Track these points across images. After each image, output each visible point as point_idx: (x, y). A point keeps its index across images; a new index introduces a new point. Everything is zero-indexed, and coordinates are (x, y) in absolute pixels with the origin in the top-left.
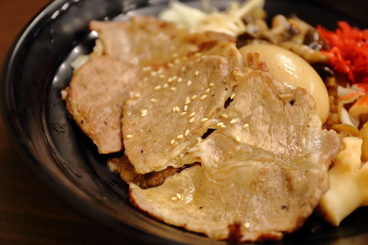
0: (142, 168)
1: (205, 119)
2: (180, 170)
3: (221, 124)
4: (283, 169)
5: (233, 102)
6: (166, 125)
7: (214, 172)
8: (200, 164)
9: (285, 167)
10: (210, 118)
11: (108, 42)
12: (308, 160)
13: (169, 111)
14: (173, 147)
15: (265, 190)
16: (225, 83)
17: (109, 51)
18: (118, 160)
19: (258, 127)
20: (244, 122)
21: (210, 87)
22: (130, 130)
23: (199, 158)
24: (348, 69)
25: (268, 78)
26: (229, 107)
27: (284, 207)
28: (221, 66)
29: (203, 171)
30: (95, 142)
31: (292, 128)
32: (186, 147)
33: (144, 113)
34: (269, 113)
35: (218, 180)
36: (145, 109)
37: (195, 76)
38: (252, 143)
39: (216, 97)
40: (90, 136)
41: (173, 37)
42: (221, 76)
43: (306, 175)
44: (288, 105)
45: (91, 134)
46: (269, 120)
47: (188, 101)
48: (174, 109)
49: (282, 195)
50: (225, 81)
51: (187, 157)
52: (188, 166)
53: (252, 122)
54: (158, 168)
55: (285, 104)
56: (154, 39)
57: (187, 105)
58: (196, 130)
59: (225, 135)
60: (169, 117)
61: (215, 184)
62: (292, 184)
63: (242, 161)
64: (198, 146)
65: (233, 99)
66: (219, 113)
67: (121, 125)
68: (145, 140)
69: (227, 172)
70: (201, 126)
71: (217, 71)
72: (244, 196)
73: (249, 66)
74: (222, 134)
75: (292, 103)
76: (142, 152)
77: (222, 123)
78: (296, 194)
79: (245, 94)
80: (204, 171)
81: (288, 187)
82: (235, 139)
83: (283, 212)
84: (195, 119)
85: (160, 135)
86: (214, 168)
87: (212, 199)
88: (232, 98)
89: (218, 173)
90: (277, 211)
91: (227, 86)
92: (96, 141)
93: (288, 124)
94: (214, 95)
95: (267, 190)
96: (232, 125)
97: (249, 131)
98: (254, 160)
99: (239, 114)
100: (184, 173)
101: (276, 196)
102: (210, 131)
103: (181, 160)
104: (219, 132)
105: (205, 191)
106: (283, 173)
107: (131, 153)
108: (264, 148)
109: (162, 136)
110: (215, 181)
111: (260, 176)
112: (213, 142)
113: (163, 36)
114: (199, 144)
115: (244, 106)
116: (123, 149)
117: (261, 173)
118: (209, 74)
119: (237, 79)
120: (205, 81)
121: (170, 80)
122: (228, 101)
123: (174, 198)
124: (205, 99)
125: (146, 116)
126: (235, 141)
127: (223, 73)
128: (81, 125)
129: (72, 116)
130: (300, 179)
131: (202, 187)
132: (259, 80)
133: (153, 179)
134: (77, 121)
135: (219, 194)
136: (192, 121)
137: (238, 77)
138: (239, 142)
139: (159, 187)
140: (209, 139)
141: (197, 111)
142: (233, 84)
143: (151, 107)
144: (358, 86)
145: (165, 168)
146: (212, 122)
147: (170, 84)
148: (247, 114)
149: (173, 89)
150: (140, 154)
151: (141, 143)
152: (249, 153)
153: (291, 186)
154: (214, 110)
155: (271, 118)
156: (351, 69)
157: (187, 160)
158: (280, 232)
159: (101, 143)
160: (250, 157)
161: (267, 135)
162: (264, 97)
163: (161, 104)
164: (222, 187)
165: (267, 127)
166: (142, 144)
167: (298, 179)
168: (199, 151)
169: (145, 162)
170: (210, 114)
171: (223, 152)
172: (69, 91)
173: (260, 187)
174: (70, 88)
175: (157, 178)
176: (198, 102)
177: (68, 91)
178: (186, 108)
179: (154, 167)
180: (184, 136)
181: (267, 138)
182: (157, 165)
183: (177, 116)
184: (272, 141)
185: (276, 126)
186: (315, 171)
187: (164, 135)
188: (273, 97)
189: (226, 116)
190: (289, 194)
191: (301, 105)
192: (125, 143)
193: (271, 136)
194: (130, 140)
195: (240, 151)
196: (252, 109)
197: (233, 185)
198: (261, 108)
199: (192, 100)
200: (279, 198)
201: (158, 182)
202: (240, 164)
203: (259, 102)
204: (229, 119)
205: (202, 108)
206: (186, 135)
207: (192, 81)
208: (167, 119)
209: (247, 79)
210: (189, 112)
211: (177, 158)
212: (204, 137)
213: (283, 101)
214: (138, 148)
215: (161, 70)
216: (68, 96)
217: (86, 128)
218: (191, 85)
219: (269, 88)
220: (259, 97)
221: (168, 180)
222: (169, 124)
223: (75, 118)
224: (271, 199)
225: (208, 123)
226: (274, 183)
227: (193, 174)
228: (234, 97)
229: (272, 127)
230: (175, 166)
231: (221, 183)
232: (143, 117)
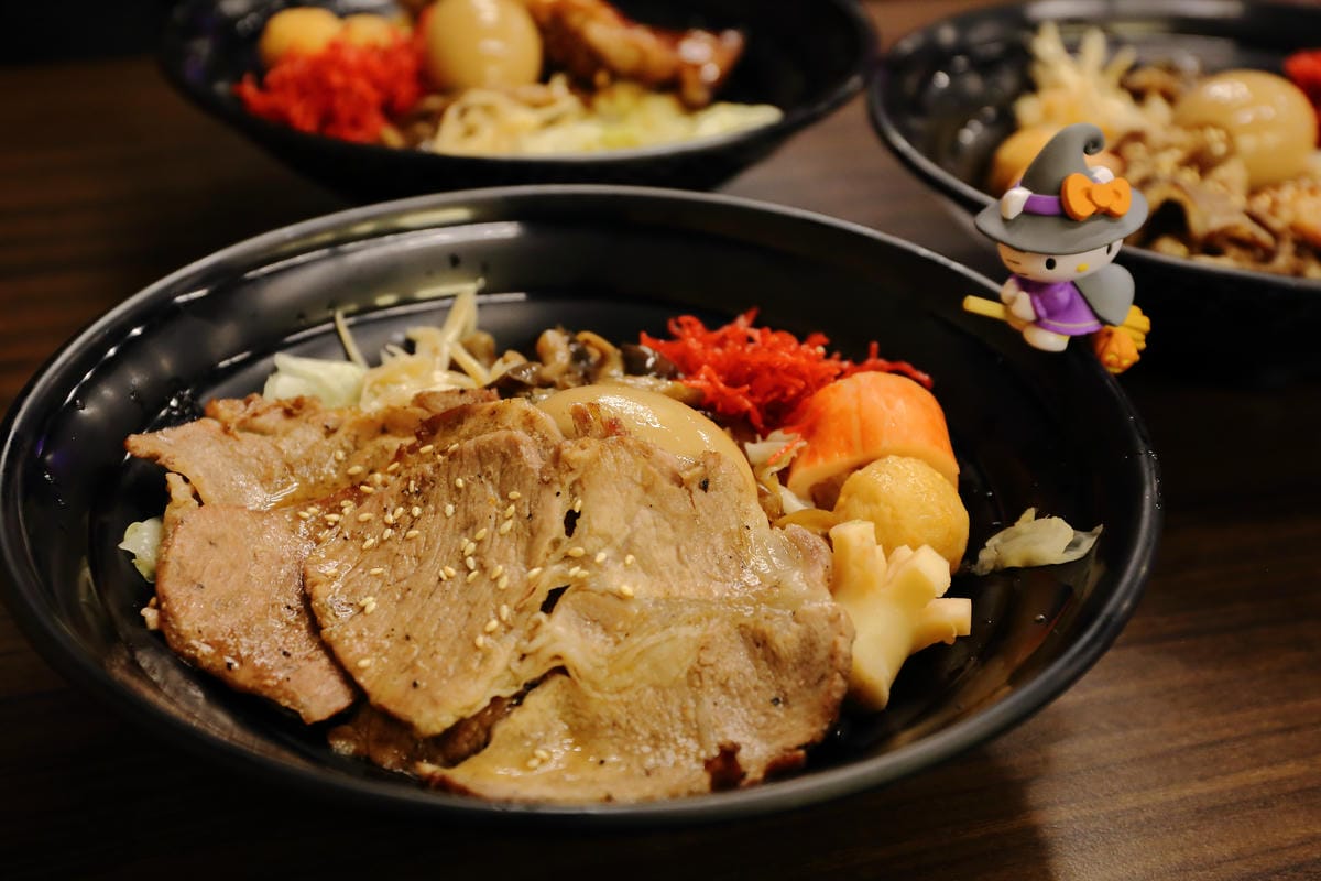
0: (433, 719)
1: (535, 571)
2: (519, 698)
3: (575, 571)
4: (740, 625)
5: (583, 517)
6: (441, 614)
7: (601, 676)
8: (562, 670)
9: (743, 621)
10: (544, 566)
11: (195, 472)
12: (784, 591)
13: (433, 581)
14: (485, 654)
15: (723, 680)
16: (546, 484)
17: (207, 492)
18: (349, 729)
19: (655, 555)
20: (622, 553)
21: (513, 502)
22: (357, 649)
23: (558, 657)
24: (748, 404)
25: (641, 447)
26: (576, 530)
27: (776, 701)
28: (521, 449)
29: (575, 684)
30: (284, 703)
31: (719, 541)
32: (516, 645)
33: (371, 604)
34: (666, 519)
35: (619, 691)
36: (367, 595)
37: (458, 490)
38: (658, 593)
39: (539, 517)
40: (265, 693)
41: (329, 432)
42: (532, 470)
43: (796, 621)
44: (698, 493)
45: (265, 687)
46: (669, 535)
47: (469, 546)
48: (442, 573)
49: (760, 678)
50: (546, 478)
51: (528, 662)
52: (532, 686)
53: (639, 547)
54: (470, 708)
55: (691, 492)
57: (472, 556)
58: (523, 600)
59: (594, 592)
60: (439, 593)
61: (612, 703)
62: (774, 648)
63: (653, 634)
64: (547, 632)
65: (581, 512)
66: (561, 551)
67: (326, 647)
68: (408, 660)
69: (630, 668)
70: (534, 589)
71: (514, 462)
72: (683, 708)
73: (586, 433)
74: (584, 591)
75: (704, 486)
76: (415, 685)
77: (578, 568)
78: (790, 667)
79: (605, 493)
80: (578, 680)
81: (766, 659)
82: (622, 593)
83: (779, 711)
84: (510, 579)
85: (439, 639)
86: (599, 667)
87: (616, 736)
88: (577, 511)
89: (611, 675)
90: (765, 714)
91: (557, 488)
92: (287, 699)
93: (708, 533)
94: (530, 515)
95: (727, 679)
96: (601, 566)
97: (640, 569)
98: (678, 625)
99: (608, 540)
100: (532, 700)
101: (748, 685)
102: (554, 596)
103: (515, 675)
104: (578, 589)
105: (593, 726)
106: (742, 633)
107: (390, 696)
108: (685, 594)
109: (446, 639)
110: (610, 698)
111: (702, 655)
112: (572, 614)
114: (545, 627)
115: (611, 520)
116: (361, 696)
117: (703, 648)
118: (496, 475)
119: (574, 466)
120: (492, 492)
121: (390, 519)
122: (571, 520)
123: (534, 763)
124: (512, 530)
125: (378, 609)
126: (621, 597)
127: (532, 463)
128: (228, 674)
129: (193, 660)
130: (787, 633)
131: (582, 720)
132: (624, 456)
133: (461, 740)
135: (628, 722)
136: (503, 584)
137: (578, 461)
138: (632, 597)
139: (486, 751)
140: (562, 611)
141: (504, 561)
142: (569, 479)
143: (378, 586)
144: (785, 433)
145: (486, 703)
146: (553, 572)
148: (624, 535)
150: (412, 691)
151: (402, 669)
153: (773, 653)
154: (544, 545)
155: (674, 528)
157: (530, 671)
158: (799, 748)
159: (303, 699)
160: (669, 621)
161: (677, 566)
162: (647, 489)
163: (400, 574)
164: (627, 704)
165: (672, 552)
166: (405, 670)
167: (786, 637)
168: (554, 640)
169: (435, 703)
170: (541, 557)
171: (606, 629)
172: (162, 605)
173: (712, 677)
174: (162, 598)
175: (468, 735)
176: (497, 540)
177: (157, 607)
178: (471, 562)
179: (463, 708)
180: (501, 621)
181: (681, 572)
182: (466, 702)
183: (458, 586)
184: (693, 576)
185: (688, 544)
186: (811, 607)
188: (666, 485)
189: (578, 551)
190: (773, 672)
191: (721, 487)
192: (359, 679)
193: (687, 566)
194: (372, 671)
195: (638, 615)
196: (629, 520)
197: (650, 691)
198: (646, 514)
199: (479, 542)
200: (756, 688)
201: (473, 744)
202: (652, 640)
203: (638, 503)
204: (589, 557)
205: (512, 551)
206: (504, 618)
207: (454, 503)
208: (436, 600)
209: (598, 460)
210: (482, 568)
211: (506, 672)
212: (549, 606)
213: (687, 488)
214: (404, 680)
215: (348, 506)
216: (164, 616)
217: (243, 676)
218: (456, 514)
219: (651, 468)
220: (637, 492)
221: (500, 730)
222: (447, 610)
224: (742, 696)
225: (547, 576)
226: (737, 662)
227: (551, 697)
228: (582, 507)
229: (683, 549)
230: (506, 693)
231: (625, 697)
232: (372, 613)
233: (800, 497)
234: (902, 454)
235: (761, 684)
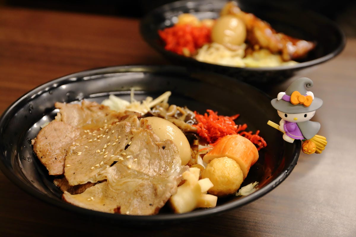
0: (73, 181)
1: (113, 156)
2: (95, 184)
3: (121, 158)
6: (91, 160)
7: (114, 185)
8: (106, 180)
9: (155, 183)
10: (116, 155)
11: (65, 114)
12: (168, 179)
13: (94, 152)
14: (92, 171)
15: (142, 196)
16: (126, 136)
17: (65, 119)
18: (60, 180)
19: (142, 160)
20: (135, 158)
21: (119, 138)
22: (69, 162)
23: (106, 177)
24: (206, 135)
25: (150, 133)
26: (127, 149)
27: (150, 205)
28: (126, 126)
30: (48, 169)
31: (163, 163)
32: (100, 171)
33: (80, 153)
34: (149, 153)
35: (116, 190)
36: (80, 151)
37: (112, 133)
38: (137, 169)
40: (45, 166)
41: (107, 115)
42: (126, 132)
43: (165, 187)
44: (161, 149)
45: (46, 164)
46: (149, 157)
47: (105, 146)
48: (97, 151)
50: (127, 135)
51: (100, 176)
52: (100, 182)
53: (140, 157)
54: (82, 182)
55: (159, 148)
56: (95, 115)
57: (105, 149)
58: (107, 162)
59: (123, 165)
60: (94, 155)
61: (114, 192)
62: (157, 192)
63: (130, 179)
65: (130, 145)
66: (121, 153)
67: (65, 160)
68: (77, 168)
69: (121, 185)
70: (110, 160)
71: (124, 129)
72: (130, 199)
73: (142, 127)
75: (164, 148)
76: (74, 173)
77: (122, 158)
78: (158, 197)
79: (137, 142)
80: (108, 184)
81: (155, 194)
83: (149, 207)
84: (107, 156)
85: (86, 165)
86: (114, 182)
87: (111, 200)
88: (129, 144)
89: (116, 185)
90: (147, 207)
92: (49, 168)
93: (160, 159)
94: (120, 143)
95: (143, 196)
96: (127, 159)
97: (137, 163)
98: (137, 179)
99: (132, 153)
101: (148, 199)
102: (115, 163)
103: (96, 178)
104: (120, 163)
105: (108, 196)
106: (153, 186)
107: (68, 175)
108: (144, 172)
109: (87, 165)
110: (114, 190)
111: (140, 188)
112: (116, 168)
113: (101, 114)
114: (107, 169)
115: (136, 148)
116: (64, 172)
117: (141, 186)
118: (120, 131)
119: (133, 133)
120: (117, 135)
121: (98, 137)
122: (127, 146)
123: (89, 199)
124: (115, 145)
125: (81, 155)
126: (128, 168)
127: (126, 130)
128: (41, 159)
129: (36, 154)
130: (161, 189)
131: (106, 194)
132: (145, 134)
133: (79, 189)
134: (39, 157)
135: (116, 198)
136: (105, 157)
137: (134, 132)
138: (130, 168)
139: (82, 194)
140: (113, 167)
141: (109, 152)
142: (131, 136)
143: (84, 150)
145: (86, 182)
146: (117, 157)
147: (98, 139)
148: (137, 153)
149: (99, 140)
150: (73, 175)
152: (135, 175)
154: (118, 151)
155: (151, 156)
156: (208, 135)
157: (99, 178)
159: (51, 169)
160: (136, 177)
161: (147, 165)
162: (147, 144)
163: (90, 149)
164: (118, 194)
165: (148, 161)
166: (75, 170)
168: (107, 173)
169: (75, 178)
170: (116, 153)
171: (121, 174)
172: (36, 140)
173: (139, 194)
174: (37, 138)
175: (81, 189)
177: (35, 140)
179: (80, 182)
180: (100, 165)
181: (147, 167)
182: (81, 180)
183: (98, 155)
184: (149, 169)
185: (153, 161)
186: (170, 184)
187: (89, 165)
188: (153, 144)
189: (124, 154)
190: (155, 197)
191: (169, 149)
192: (65, 169)
193: (149, 165)
194: (68, 168)
195: (130, 173)
196: (140, 150)
197: (124, 193)
198: (145, 150)
199: (108, 146)
202: (129, 180)
203: (144, 147)
204: (126, 156)
205: (112, 150)
206: (101, 164)
207: (110, 136)
208: (92, 156)
209: (139, 133)
210: (105, 152)
211: (94, 177)
212: (111, 165)
213: (158, 147)
214: (73, 172)
215: (95, 132)
216: (35, 143)
217: (43, 161)
218: (109, 138)
219: (150, 139)
220: (145, 144)
221: (88, 190)
222: (92, 159)
223: (38, 155)
224: (145, 201)
226: (148, 192)
227: (102, 186)
228: (131, 144)
229: (151, 161)
230: (92, 182)
231: (117, 192)
232: (79, 155)
235: (150, 199)
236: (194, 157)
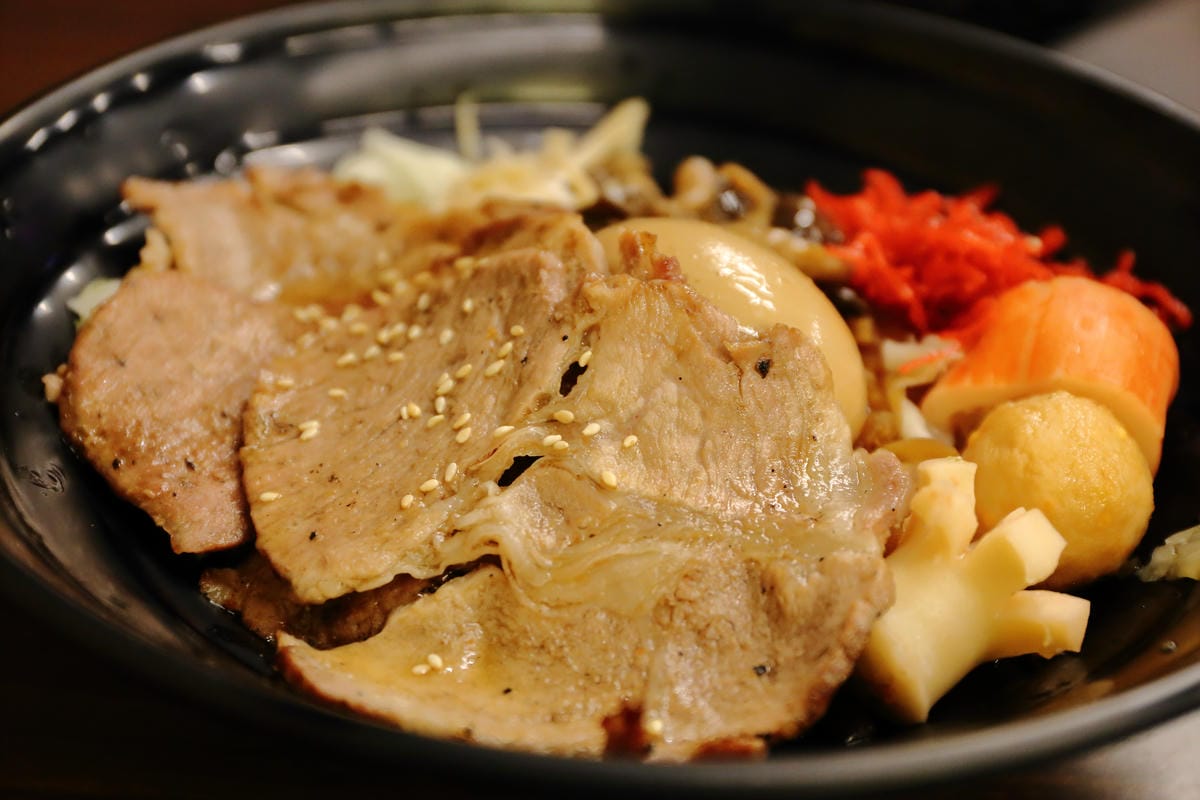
0: (317, 583)
1: (506, 429)
2: (432, 585)
3: (554, 439)
4: (751, 560)
5: (587, 374)
6: (382, 458)
7: (541, 580)
8: (494, 561)
9: (755, 555)
10: (520, 424)
11: (185, 234)
12: (822, 528)
13: (391, 416)
14: (406, 518)
15: (702, 625)
16: (557, 323)
17: (189, 260)
18: (232, 574)
19: (666, 442)
20: (622, 431)
21: (513, 338)
22: (268, 478)
23: (493, 543)
24: (907, 293)
25: (687, 298)
26: (574, 390)
27: (760, 670)
28: (544, 274)
29: (506, 583)
30: (159, 521)
31: (766, 446)
32: (450, 516)
33: (312, 429)
34: (696, 400)
35: (556, 605)
36: (313, 418)
37: (464, 315)
38: (652, 491)
39: (533, 363)
40: (144, 505)
41: (382, 228)
42: (547, 304)
43: (822, 571)
44: (751, 376)
45: (146, 497)
46: (696, 420)
47: (447, 383)
48: (404, 412)
49: (752, 635)
50: (558, 315)
51: (456, 540)
52: (456, 572)
53: (648, 428)
54: (365, 580)
55: (741, 373)
57: (445, 395)
58: (478, 461)
59: (569, 471)
60: (391, 433)
61: (548, 619)
62: (781, 600)
63: (626, 542)
64: (488, 506)
65: (586, 367)
66: (547, 410)
67: (239, 469)
68: (319, 505)
69: (580, 579)
70: (495, 451)
71: (531, 289)
72: (638, 648)
73: (629, 269)
74: (558, 468)
75: (763, 369)
76: (313, 536)
77: (559, 437)
78: (794, 629)
79: (622, 349)
80: (511, 578)
81: (768, 612)
82: (602, 481)
83: (759, 684)
84: (474, 432)
85: (364, 487)
86: (541, 568)
87: (539, 664)
88: (582, 364)
89: (554, 581)
90: (742, 684)
91: (566, 330)
92: (163, 517)
93: (753, 433)
94: (526, 359)
95: (708, 626)
96: (588, 440)
97: (640, 456)
98: (663, 539)
99: (609, 409)
100: (449, 591)
101: (734, 640)
102: (521, 464)
103: (436, 554)
104: (550, 463)
105: (515, 642)
106: (749, 571)
107: (280, 542)
108: (690, 502)
109: (374, 489)
110: (545, 609)
111: (682, 585)
112: (533, 494)
113: (351, 225)
114: (491, 500)
115: (622, 384)
116: (251, 532)
117: (686, 576)
118: (508, 302)
119: (594, 306)
120: (496, 321)
121: (384, 336)
122: (572, 375)
123: (422, 669)
124: (500, 373)
125: (317, 437)
126: (601, 486)
127: (550, 294)
128: (112, 472)
129: (81, 448)
130: (803, 582)
131: (505, 631)
132: (662, 305)
133: (351, 619)
134: (99, 463)
135: (561, 647)
136: (463, 437)
137: (600, 300)
138: (615, 488)
139: (371, 641)
140: (522, 485)
141: (477, 409)
142: (583, 322)
143: (331, 410)
145: (389, 578)
146: (527, 435)
147: (385, 347)
148: (633, 408)
149: (397, 356)
150: (307, 543)
151: (309, 514)
152: (643, 517)
153: (779, 606)
154: (529, 399)
155: (704, 414)
156: (916, 293)
157: (457, 553)
158: (759, 736)
159: (180, 520)
160: (652, 530)
161: (694, 464)
162: (680, 355)
163: (362, 402)
164: (568, 626)
165: (692, 445)
166: (311, 516)
167: (799, 584)
168: (493, 520)
169: (324, 563)
170: (520, 413)
171: (568, 522)
172: (69, 375)
173: (687, 617)
174: (73, 367)
175: (361, 616)
176: (480, 382)
177: (63, 376)
178: (441, 403)
179: (355, 578)
180: (444, 482)
181: (695, 473)
182: (363, 572)
183: (415, 431)
184: (710, 482)
185: (720, 440)
186: (848, 556)
187: (381, 485)
188: (708, 354)
189: (567, 415)
190: (773, 631)
191: (784, 375)
192: (255, 515)
193: (706, 467)
194: (272, 508)
195: (616, 513)
196: (646, 391)
197: (602, 616)
198: (672, 388)
199: (460, 381)
200: (743, 647)
201: (365, 628)
202: (623, 549)
203: (665, 371)
204: (577, 425)
205: (491, 400)
206: (449, 478)
207: (455, 329)
208: (385, 440)
209: (626, 304)
210: (450, 414)
211: (426, 549)
212: (506, 480)
213: (737, 365)
214: (304, 527)
215: (352, 313)
216: (67, 389)
217: (127, 480)
218: (450, 343)
219: (692, 328)
220: (666, 356)
221: (401, 616)
222: (391, 455)
223: (92, 453)
224: (721, 652)
225: (515, 439)
226: (729, 604)
227: (475, 593)
228: (590, 360)
229: (709, 444)
230: (420, 574)
231: (566, 615)
232: (308, 440)
233: (930, 423)
234: (1078, 392)
235: (749, 641)
236: (878, 403)
